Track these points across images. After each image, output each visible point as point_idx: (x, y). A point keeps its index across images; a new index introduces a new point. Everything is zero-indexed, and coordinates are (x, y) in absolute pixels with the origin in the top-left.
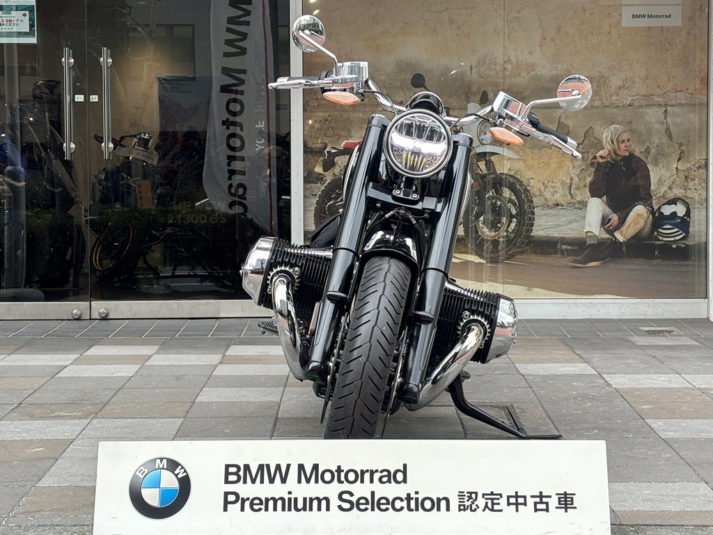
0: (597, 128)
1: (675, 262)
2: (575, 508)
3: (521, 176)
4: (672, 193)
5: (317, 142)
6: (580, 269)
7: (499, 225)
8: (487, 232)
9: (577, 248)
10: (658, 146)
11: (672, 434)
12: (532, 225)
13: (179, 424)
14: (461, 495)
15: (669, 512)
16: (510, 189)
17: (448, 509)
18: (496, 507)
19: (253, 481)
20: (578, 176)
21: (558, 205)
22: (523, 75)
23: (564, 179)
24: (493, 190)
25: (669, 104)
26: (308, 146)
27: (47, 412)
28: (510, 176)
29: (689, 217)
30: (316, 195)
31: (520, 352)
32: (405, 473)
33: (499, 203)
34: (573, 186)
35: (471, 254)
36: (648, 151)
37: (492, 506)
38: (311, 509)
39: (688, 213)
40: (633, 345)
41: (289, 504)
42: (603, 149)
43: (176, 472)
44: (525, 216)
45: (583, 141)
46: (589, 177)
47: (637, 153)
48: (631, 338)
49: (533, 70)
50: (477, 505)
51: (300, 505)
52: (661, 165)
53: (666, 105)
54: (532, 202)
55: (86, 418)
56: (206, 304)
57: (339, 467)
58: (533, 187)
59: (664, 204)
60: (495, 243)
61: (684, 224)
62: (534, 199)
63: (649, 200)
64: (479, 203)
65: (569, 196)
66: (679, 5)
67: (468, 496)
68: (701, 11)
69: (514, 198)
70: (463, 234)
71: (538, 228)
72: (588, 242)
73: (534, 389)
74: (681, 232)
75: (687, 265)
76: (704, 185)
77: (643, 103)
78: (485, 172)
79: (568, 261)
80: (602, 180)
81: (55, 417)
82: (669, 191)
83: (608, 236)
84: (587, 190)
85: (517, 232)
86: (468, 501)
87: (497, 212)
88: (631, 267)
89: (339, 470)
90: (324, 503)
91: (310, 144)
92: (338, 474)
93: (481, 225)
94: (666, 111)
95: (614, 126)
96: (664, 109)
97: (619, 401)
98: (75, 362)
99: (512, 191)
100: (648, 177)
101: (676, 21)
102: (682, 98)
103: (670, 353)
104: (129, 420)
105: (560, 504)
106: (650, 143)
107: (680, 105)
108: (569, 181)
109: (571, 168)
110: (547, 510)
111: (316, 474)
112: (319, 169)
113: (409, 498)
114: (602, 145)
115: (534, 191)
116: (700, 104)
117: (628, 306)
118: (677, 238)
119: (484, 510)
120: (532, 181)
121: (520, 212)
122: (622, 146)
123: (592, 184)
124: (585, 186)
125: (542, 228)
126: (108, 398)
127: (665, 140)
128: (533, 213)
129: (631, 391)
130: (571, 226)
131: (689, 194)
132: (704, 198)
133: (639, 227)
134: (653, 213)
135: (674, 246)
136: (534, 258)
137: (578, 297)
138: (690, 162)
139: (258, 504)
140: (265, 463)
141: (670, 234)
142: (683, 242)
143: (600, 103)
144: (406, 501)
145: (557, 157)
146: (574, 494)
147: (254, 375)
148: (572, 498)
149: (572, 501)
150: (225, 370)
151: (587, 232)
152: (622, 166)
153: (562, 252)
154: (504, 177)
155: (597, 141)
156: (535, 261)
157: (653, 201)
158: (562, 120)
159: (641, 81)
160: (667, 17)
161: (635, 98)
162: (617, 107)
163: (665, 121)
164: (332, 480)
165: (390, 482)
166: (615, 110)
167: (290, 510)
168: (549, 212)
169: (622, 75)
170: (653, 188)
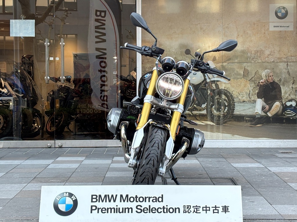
0: (260, 71)
1: (292, 125)
2: (229, 212)
3: (229, 90)
4: (290, 97)
7: (220, 110)
8: (216, 113)
9: (252, 119)
10: (284, 78)
12: (234, 110)
14: (184, 206)
16: (225, 95)
17: (179, 212)
18: (198, 211)
19: (103, 201)
20: (252, 90)
21: (244, 102)
23: (247, 91)
24: (218, 96)
25: (289, 61)
28: (225, 90)
32: (162, 198)
33: (220, 101)
34: (250, 94)
35: (209, 121)
36: (280, 80)
37: (196, 211)
38: (125, 212)
39: (296, 105)
40: (277, 157)
41: (117, 210)
42: (262, 79)
43: (72, 198)
44: (231, 106)
45: (254, 76)
46: (257, 90)
47: (276, 81)
48: (276, 155)
50: (190, 211)
51: (121, 211)
52: (286, 86)
53: (287, 62)
54: (234, 100)
56: (102, 141)
57: (136, 196)
58: (234, 94)
59: (287, 102)
60: (219, 117)
61: (295, 109)
62: (235, 99)
63: (281, 100)
64: (213, 100)
65: (249, 98)
66: (292, 22)
67: (187, 207)
69: (226, 99)
70: (206, 113)
71: (236, 111)
72: (257, 117)
74: (294, 113)
75: (296, 126)
77: (279, 61)
78: (215, 88)
79: (248, 124)
80: (262, 92)
83: (264, 114)
84: (256, 95)
85: (227, 112)
86: (187, 209)
87: (219, 104)
88: (274, 127)
89: (136, 197)
90: (130, 210)
92: (136, 199)
93: (213, 110)
94: (287, 64)
95: (267, 70)
96: (287, 63)
100: (281, 91)
101: (291, 29)
102: (294, 59)
105: (223, 210)
106: (281, 77)
107: (293, 62)
108: (249, 92)
109: (250, 87)
110: (218, 213)
111: (127, 198)
113: (164, 208)
114: (262, 78)
115: (235, 96)
117: (273, 142)
118: (293, 115)
119: (193, 213)
120: (234, 92)
121: (229, 104)
122: (270, 78)
123: (258, 93)
125: (238, 111)
127: (287, 76)
128: (234, 105)
130: (250, 110)
133: (277, 111)
134: (283, 105)
135: (291, 118)
136: (234, 122)
137: (253, 139)
139: (104, 210)
140: (107, 194)
141: (290, 113)
142: (295, 117)
143: (261, 61)
144: (163, 209)
145: (244, 82)
146: (229, 206)
148: (228, 208)
149: (228, 209)
151: (256, 113)
152: (270, 86)
153: (246, 121)
154: (222, 90)
155: (259, 76)
156: (235, 124)
158: (246, 68)
159: (278, 52)
160: (287, 27)
161: (275, 59)
162: (268, 62)
163: (287, 68)
164: (133, 201)
165: (156, 202)
166: (267, 64)
167: (117, 212)
168: (241, 104)
169: (270, 50)
170: (282, 95)
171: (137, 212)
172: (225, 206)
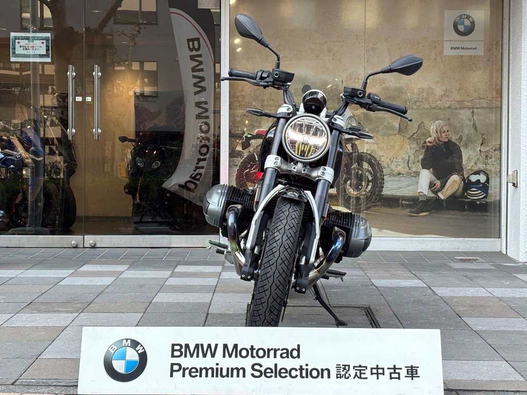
0: (427, 123)
1: (479, 214)
2: (419, 377)
3: (375, 154)
4: (477, 167)
5: (239, 130)
6: (415, 217)
7: (360, 187)
8: (352, 192)
9: (412, 203)
10: (467, 135)
11: (481, 327)
12: (383, 187)
13: (140, 317)
14: (338, 367)
15: (482, 381)
16: (367, 162)
17: (329, 377)
18: (363, 376)
19: (192, 356)
20: (414, 154)
21: (400, 174)
22: (377, 87)
23: (404, 156)
24: (356, 164)
25: (475, 107)
26: (232, 132)
27: (49, 307)
28: (367, 154)
29: (488, 183)
30: (237, 165)
31: (374, 272)
32: (298, 350)
33: (360, 172)
34: (410, 161)
35: (341, 206)
36: (461, 138)
37: (360, 375)
38: (232, 376)
39: (488, 181)
40: (451, 269)
41: (217, 372)
42: (431, 137)
43: (137, 349)
44: (378, 181)
45: (417, 131)
47: (453, 140)
48: (450, 264)
49: (384, 83)
50: (349, 374)
51: (224, 373)
52: (469, 148)
53: (473, 108)
54: (383, 172)
55: (76, 312)
56: (162, 237)
57: (252, 346)
58: (383, 162)
59: (471, 174)
60: (358, 199)
61: (485, 187)
62: (384, 170)
63: (461, 171)
64: (347, 172)
65: (408, 168)
66: (482, 41)
67: (343, 368)
68: (497, 45)
69: (370, 169)
70: (336, 192)
71: (386, 189)
72: (420, 199)
73: (384, 296)
74: (483, 193)
75: (486, 216)
76: (498, 161)
77: (458, 106)
78: (351, 151)
79: (406, 212)
80: (430, 158)
81: (55, 312)
82: (475, 165)
83: (433, 195)
84: (420, 164)
85: (372, 192)
86: (343, 371)
87: (360, 178)
88: (449, 216)
89: (252, 348)
90: (241, 371)
91: (233, 132)
92: (252, 351)
93: (348, 187)
94: (473, 112)
95: (438, 121)
96: (472, 110)
97: (443, 305)
98: (71, 275)
99: (369, 164)
100: (461, 157)
101: (481, 52)
102: (484, 103)
103: (477, 274)
104: (106, 314)
105: (408, 374)
106: (462, 133)
107: (483, 108)
108: (407, 158)
109: (409, 149)
110: (399, 378)
111: (235, 351)
112: (239, 148)
113: (301, 369)
114: (430, 134)
115: (384, 164)
116: (495, 108)
117: (447, 242)
118: (480, 197)
119: (354, 378)
120: (382, 158)
121: (374, 178)
122: (444, 135)
123: (423, 160)
124: (418, 161)
125: (389, 189)
126: (92, 299)
127: (473, 131)
128: (383, 179)
129: (452, 298)
130: (409, 188)
131: (488, 167)
132: (498, 170)
133: (454, 189)
134: (464, 180)
135: (478, 203)
136: (384, 209)
137: (413, 236)
138: (489, 146)
139: (195, 372)
140: (200, 343)
141: (475, 194)
142: (484, 200)
143: (429, 106)
144: (299, 371)
145: (399, 142)
146: (418, 367)
147: (193, 285)
148: (416, 370)
149: (416, 372)
150: (173, 281)
151: (419, 192)
152: (443, 148)
153: (403, 206)
154: (364, 155)
155: (426, 131)
156: (384, 211)
157: (464, 172)
159: (457, 92)
160: (474, 49)
161: (452, 103)
162: (440, 109)
163: (472, 119)
164: (247, 356)
165: (288, 357)
166: (439, 111)
167: (217, 376)
168: (394, 178)
169: (444, 88)
170: (464, 163)
171: (253, 375)
172: (412, 366)
